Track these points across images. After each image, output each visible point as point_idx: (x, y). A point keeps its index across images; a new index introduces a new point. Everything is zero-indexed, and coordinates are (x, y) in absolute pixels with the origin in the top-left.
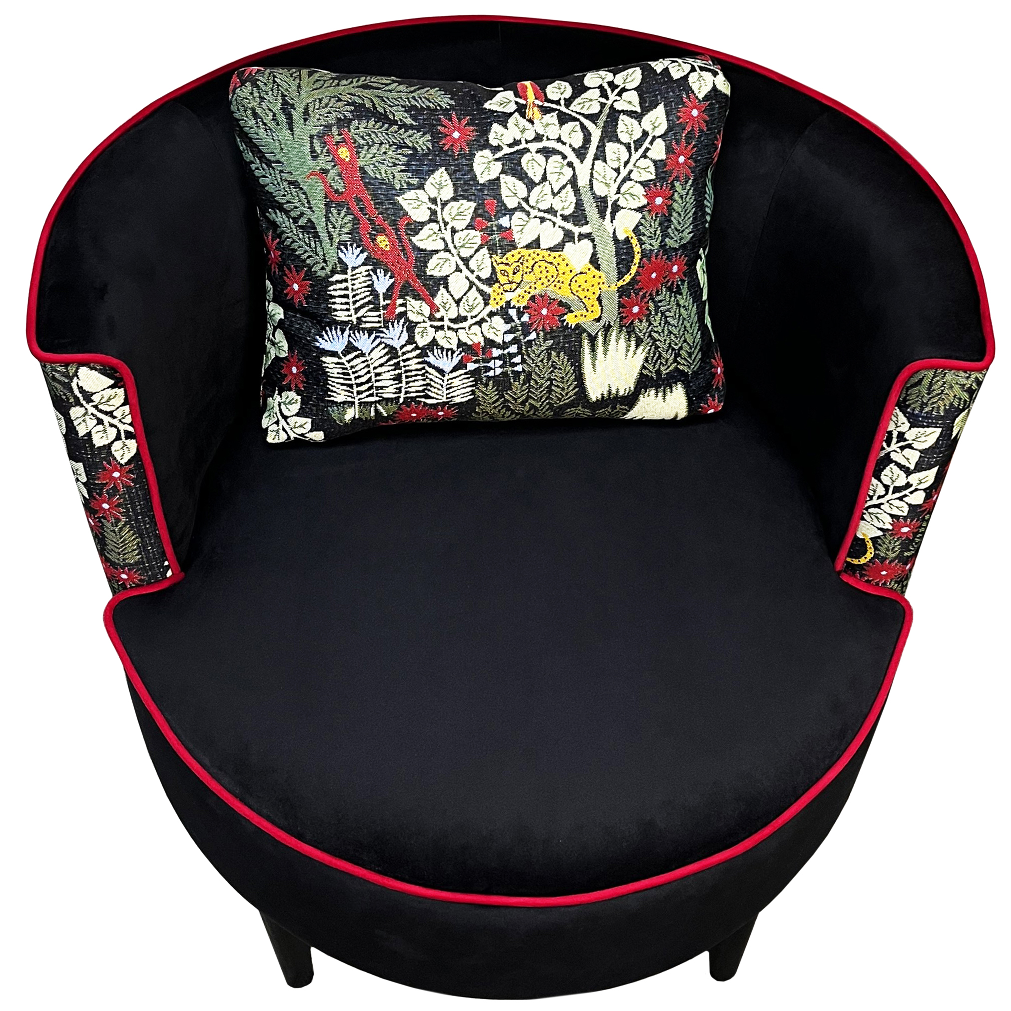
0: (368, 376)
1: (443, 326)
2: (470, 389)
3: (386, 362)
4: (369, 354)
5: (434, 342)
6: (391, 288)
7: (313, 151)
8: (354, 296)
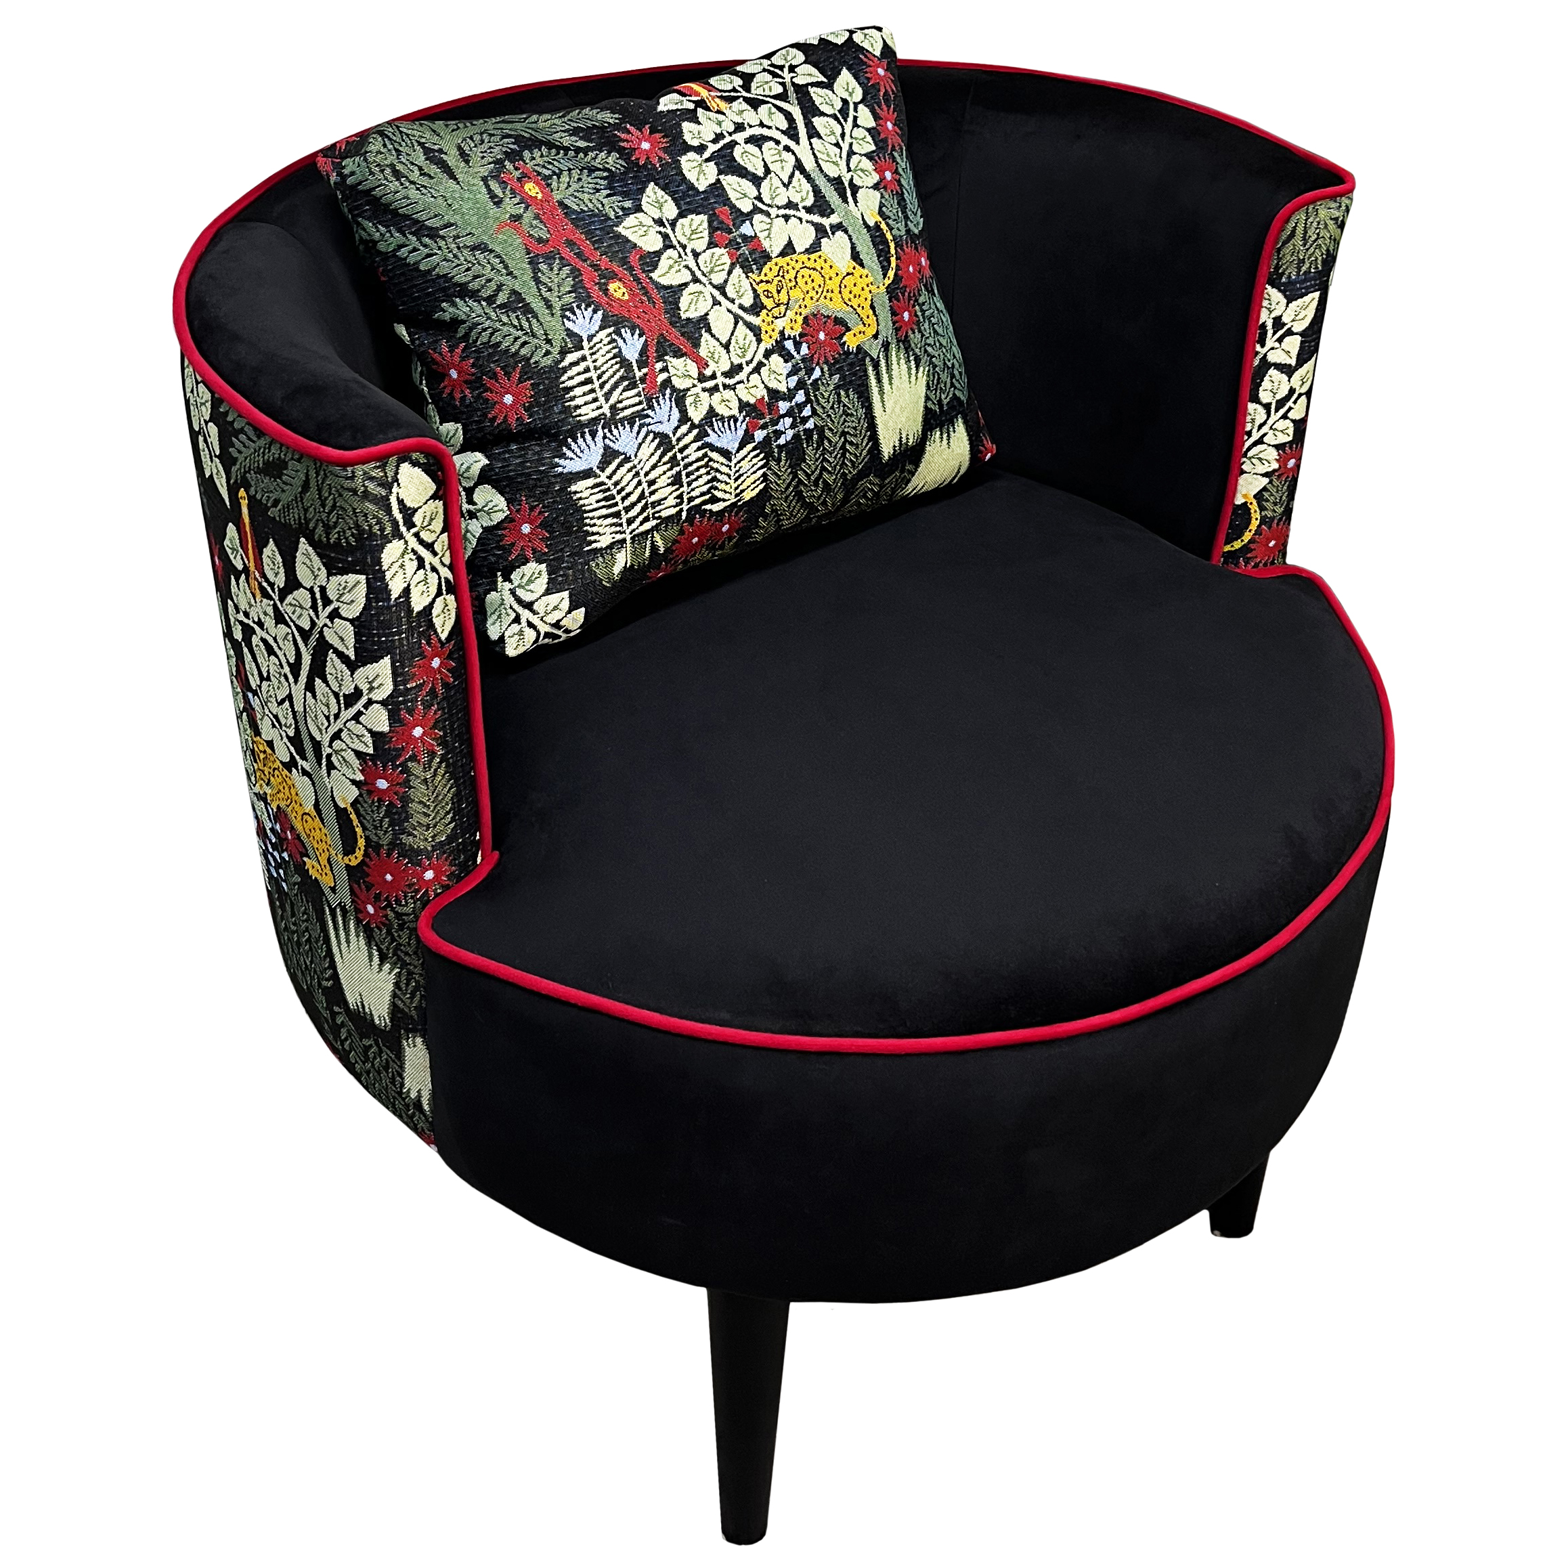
0: (640, 489)
1: (717, 385)
2: (761, 472)
3: (659, 461)
4: (636, 456)
5: (711, 413)
6: (644, 351)
7: (493, 196)
8: (599, 377)
